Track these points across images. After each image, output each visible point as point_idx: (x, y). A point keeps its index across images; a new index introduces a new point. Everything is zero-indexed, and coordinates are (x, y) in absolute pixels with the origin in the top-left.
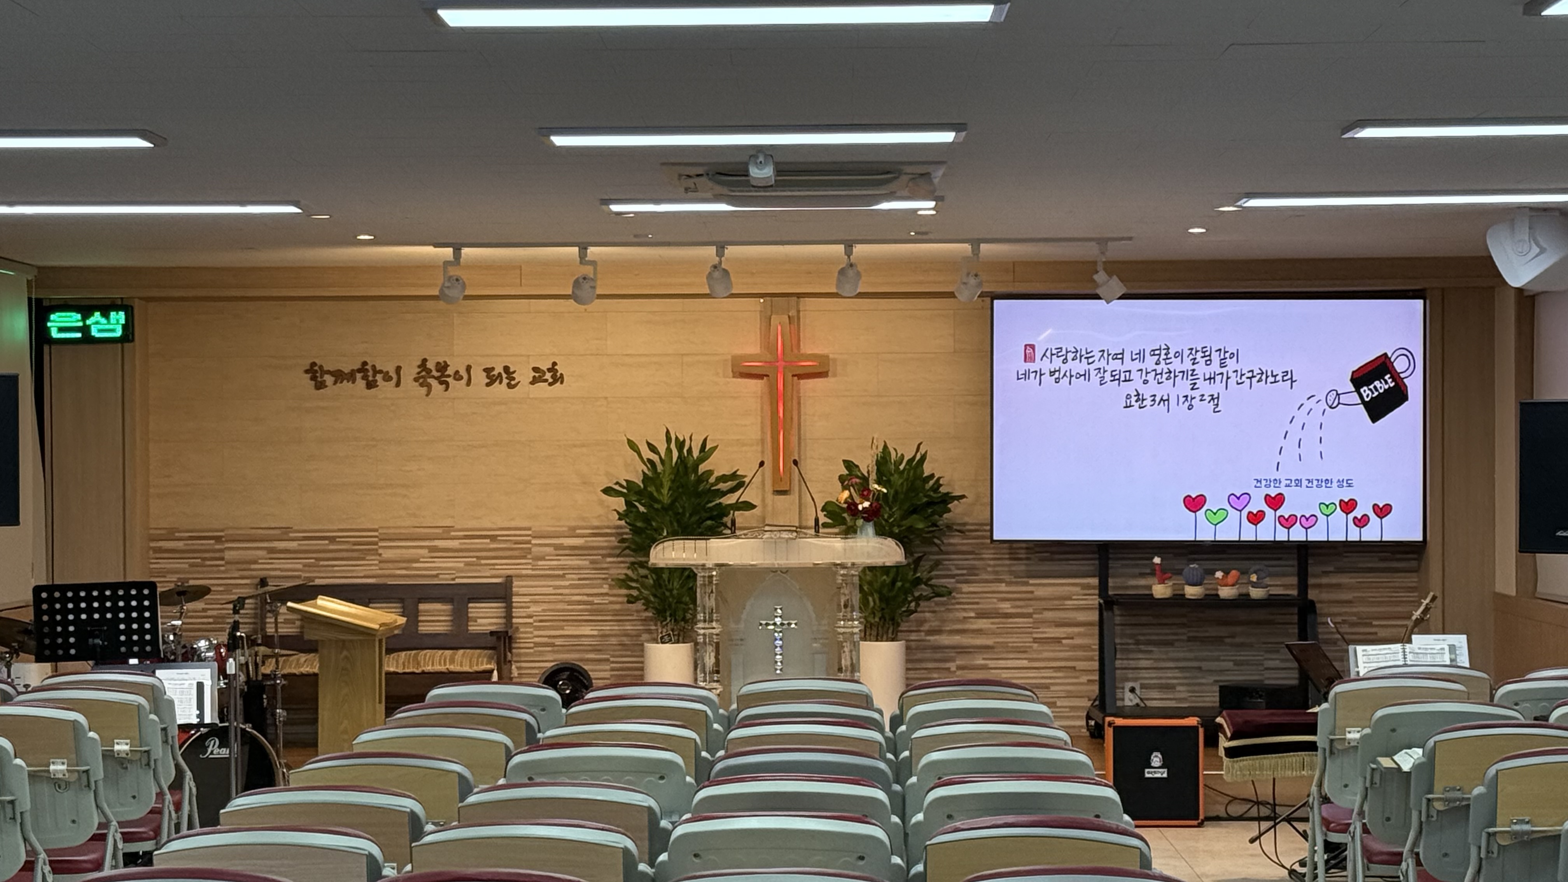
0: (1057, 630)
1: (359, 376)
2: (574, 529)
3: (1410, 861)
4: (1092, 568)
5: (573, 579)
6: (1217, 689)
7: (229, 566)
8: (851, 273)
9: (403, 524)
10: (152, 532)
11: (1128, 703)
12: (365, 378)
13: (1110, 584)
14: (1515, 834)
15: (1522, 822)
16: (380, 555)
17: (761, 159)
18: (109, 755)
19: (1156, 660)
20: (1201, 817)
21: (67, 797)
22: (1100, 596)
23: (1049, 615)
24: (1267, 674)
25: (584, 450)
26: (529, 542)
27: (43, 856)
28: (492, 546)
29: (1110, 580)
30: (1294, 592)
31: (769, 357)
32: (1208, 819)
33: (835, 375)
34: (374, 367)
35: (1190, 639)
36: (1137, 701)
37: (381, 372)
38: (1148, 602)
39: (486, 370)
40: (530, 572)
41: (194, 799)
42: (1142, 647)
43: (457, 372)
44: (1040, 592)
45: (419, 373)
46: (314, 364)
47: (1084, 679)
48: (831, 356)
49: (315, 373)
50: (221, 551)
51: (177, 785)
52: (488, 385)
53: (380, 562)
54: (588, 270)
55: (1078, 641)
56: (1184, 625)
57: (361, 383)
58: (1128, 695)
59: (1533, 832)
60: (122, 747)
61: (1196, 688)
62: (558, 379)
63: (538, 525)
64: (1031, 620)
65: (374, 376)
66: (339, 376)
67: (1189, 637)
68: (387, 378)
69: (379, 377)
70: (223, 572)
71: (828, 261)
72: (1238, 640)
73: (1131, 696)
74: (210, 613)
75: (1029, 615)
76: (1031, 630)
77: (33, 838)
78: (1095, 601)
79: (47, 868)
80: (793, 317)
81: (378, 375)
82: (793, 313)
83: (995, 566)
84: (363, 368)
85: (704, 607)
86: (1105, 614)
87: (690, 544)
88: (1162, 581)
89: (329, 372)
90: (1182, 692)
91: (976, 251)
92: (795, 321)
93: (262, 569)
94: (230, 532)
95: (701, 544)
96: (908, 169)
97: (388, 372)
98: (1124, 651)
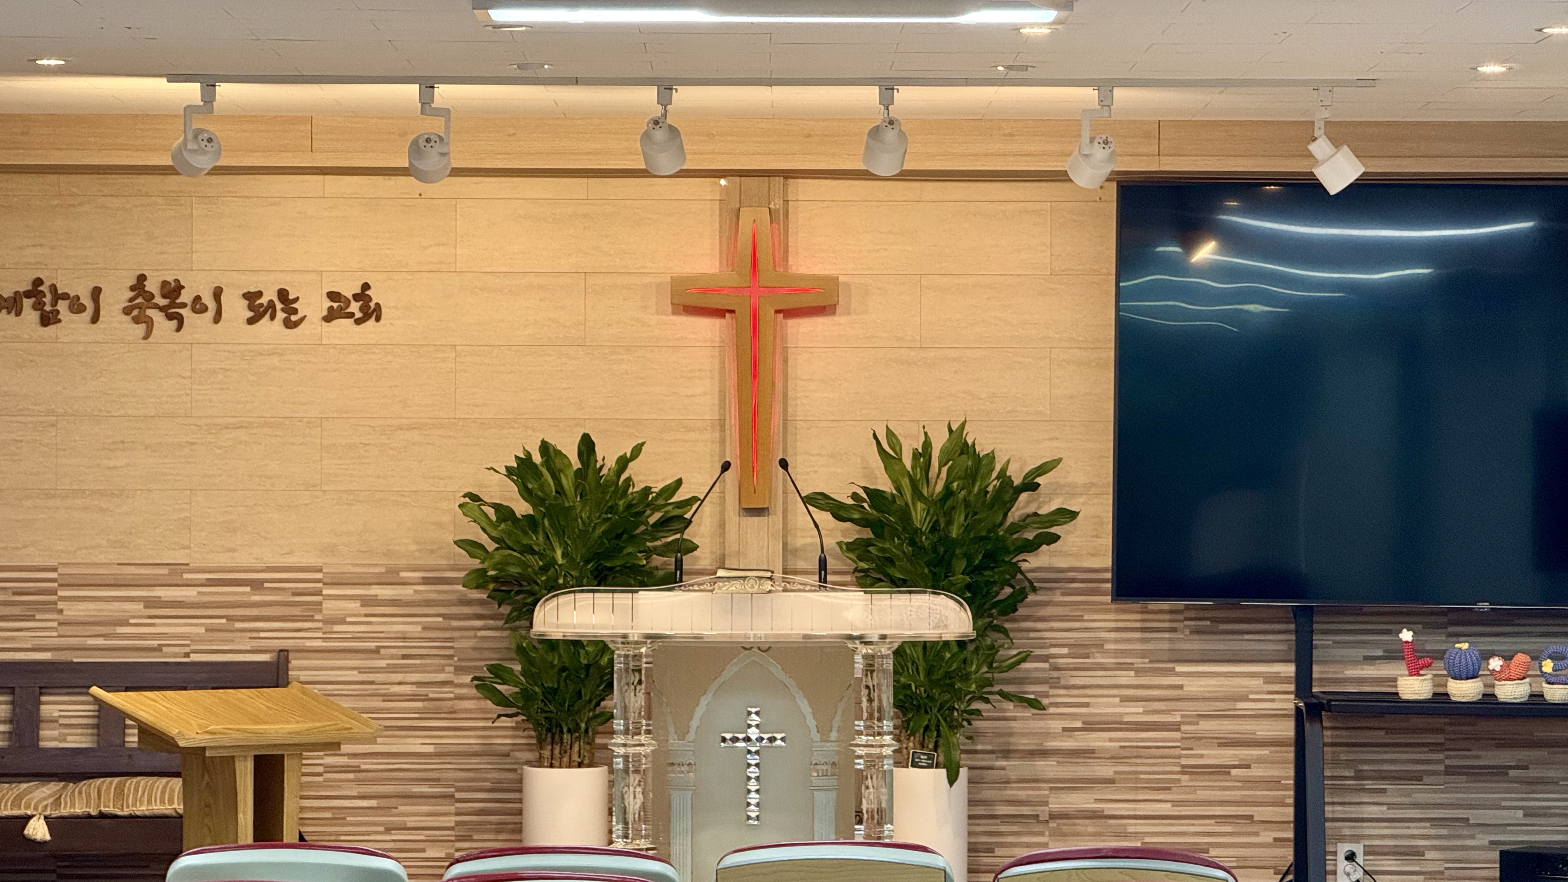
0: (1222, 751)
1: (27, 303)
2: (394, 570)
4: (1283, 647)
5: (392, 657)
8: (890, 135)
9: (102, 559)
12: (38, 306)
13: (1315, 675)
16: (61, 611)
19: (1390, 806)
22: (1298, 694)
23: (1206, 726)
25: (414, 436)
26: (319, 593)
28: (254, 598)
29: (1315, 668)
31: (734, 281)
33: (847, 312)
34: (53, 288)
36: (1358, 874)
37: (65, 296)
39: (246, 296)
40: (319, 644)
42: (1369, 784)
43: (198, 298)
44: (1193, 687)
45: (131, 300)
47: (1267, 836)
48: (841, 279)
52: (250, 321)
53: (59, 624)
54: (435, 125)
55: (1256, 772)
56: (1439, 747)
57: (30, 315)
58: (1343, 865)
62: (371, 312)
63: (334, 565)
64: (1177, 735)
65: (54, 303)
67: (1447, 767)
68: (77, 307)
69: (62, 306)
71: (851, 114)
73: (1349, 867)
75: (1174, 727)
76: (1178, 752)
80: (777, 211)
81: (60, 302)
82: (777, 204)
84: (35, 291)
85: (626, 709)
86: (1307, 726)
87: (604, 599)
88: (1415, 672)
91: (1106, 101)
92: (779, 218)
95: (623, 599)
97: (78, 298)
98: (1336, 790)
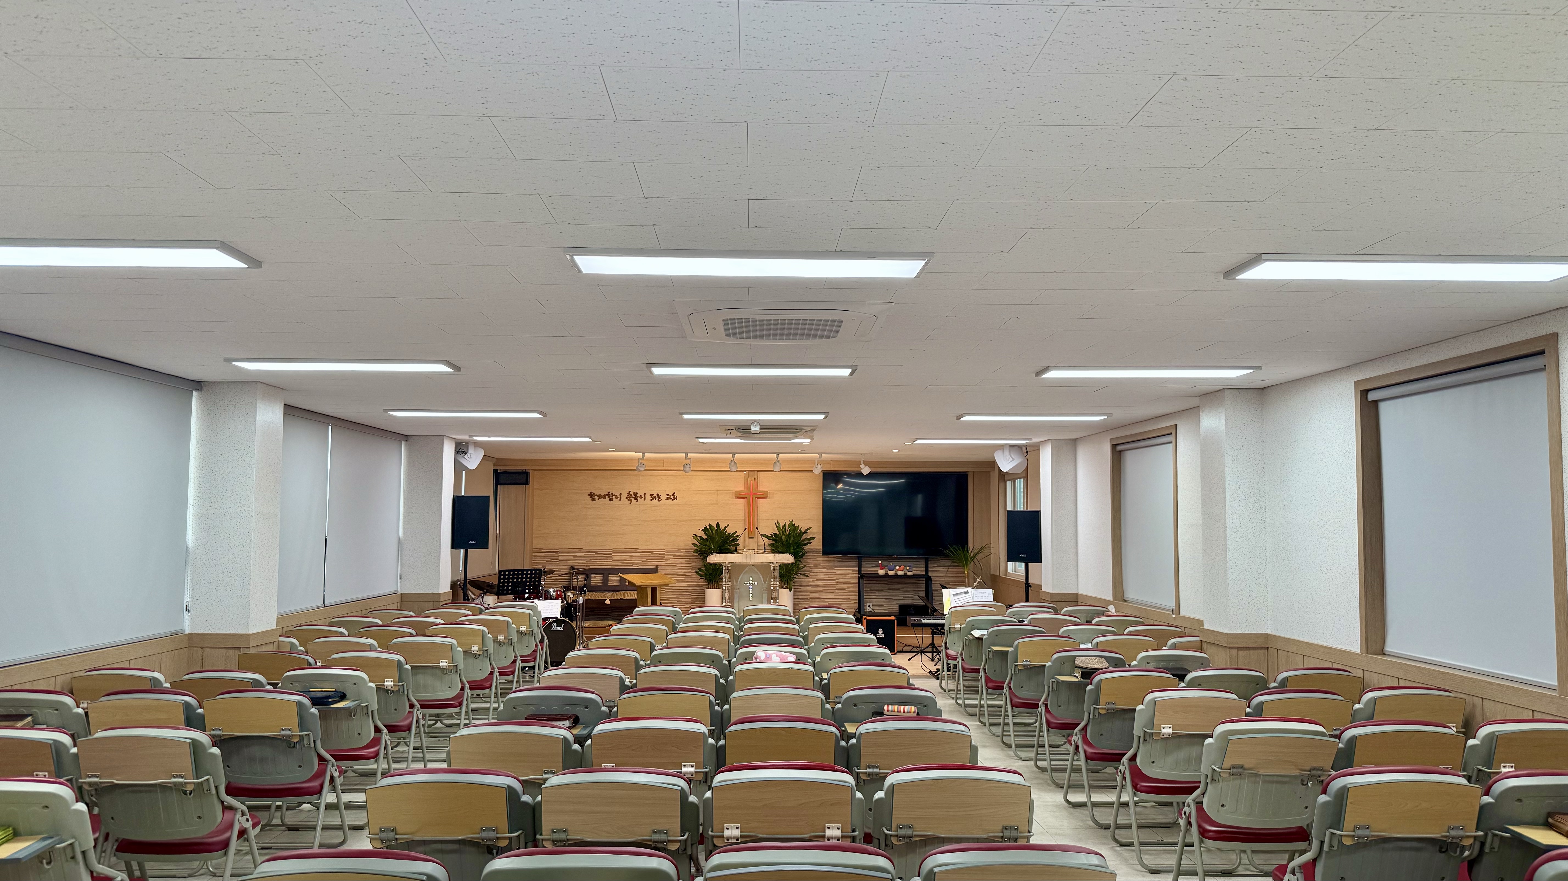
0: (844, 585)
1: (607, 496)
2: (679, 549)
3: (983, 672)
4: (856, 564)
5: (679, 567)
6: (898, 606)
7: (560, 562)
8: (778, 463)
9: (621, 547)
10: (534, 550)
11: (868, 610)
12: (609, 497)
13: (862, 570)
14: (1024, 666)
15: (1026, 661)
16: (613, 558)
17: (755, 424)
18: (518, 632)
19: (877, 595)
20: (896, 651)
21: (504, 648)
22: (859, 574)
23: (841, 580)
24: (915, 601)
25: (684, 523)
26: (664, 554)
27: (496, 669)
28: (652, 555)
29: (862, 568)
30: (924, 573)
31: (747, 492)
32: (898, 652)
33: (770, 498)
34: (612, 493)
35: (889, 589)
36: (871, 610)
37: (614, 495)
38: (876, 576)
39: (650, 495)
40: (664, 564)
41: (548, 646)
42: (872, 591)
43: (641, 496)
44: (838, 572)
45: (627, 496)
46: (591, 492)
47: (853, 602)
48: (768, 492)
49: (591, 495)
50: (558, 556)
51: (542, 641)
52: (651, 500)
53: (612, 561)
54: (688, 462)
55: (850, 589)
56: (886, 584)
57: (607, 499)
58: (868, 608)
59: (1031, 665)
60: (523, 629)
61: (890, 606)
62: (675, 498)
63: (667, 548)
64: (835, 582)
65: (612, 497)
66: (600, 497)
68: (617, 497)
69: (614, 497)
70: (558, 564)
71: (770, 460)
72: (905, 589)
73: (869, 608)
74: (553, 578)
75: (834, 580)
76: (835, 585)
77: (493, 663)
78: (857, 575)
79: (498, 674)
80: (756, 478)
83: (823, 563)
84: (608, 494)
85: (725, 577)
86: (860, 580)
87: (721, 555)
88: (882, 569)
89: (596, 495)
90: (886, 607)
91: (820, 457)
92: (756, 480)
93: (571, 563)
94: (560, 550)
95: (725, 555)
96: (805, 428)
97: (617, 495)
98: (866, 593)
